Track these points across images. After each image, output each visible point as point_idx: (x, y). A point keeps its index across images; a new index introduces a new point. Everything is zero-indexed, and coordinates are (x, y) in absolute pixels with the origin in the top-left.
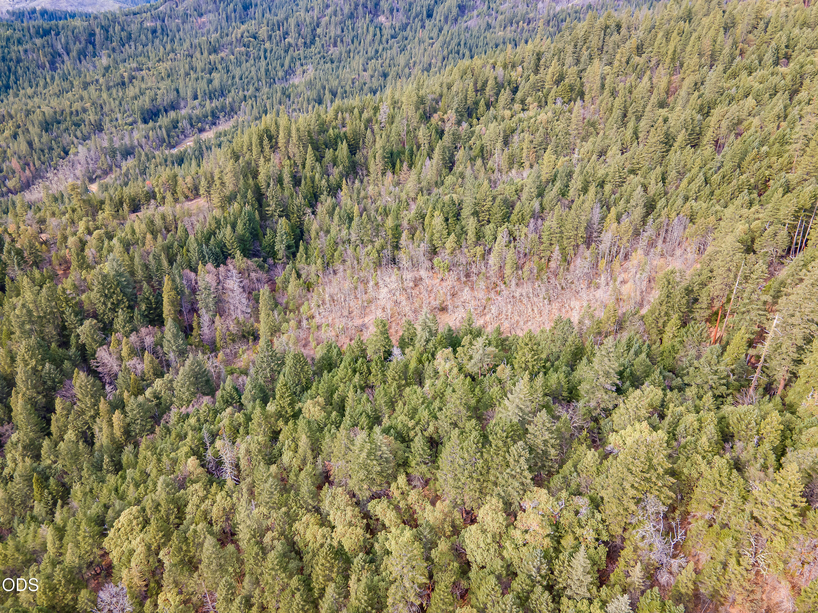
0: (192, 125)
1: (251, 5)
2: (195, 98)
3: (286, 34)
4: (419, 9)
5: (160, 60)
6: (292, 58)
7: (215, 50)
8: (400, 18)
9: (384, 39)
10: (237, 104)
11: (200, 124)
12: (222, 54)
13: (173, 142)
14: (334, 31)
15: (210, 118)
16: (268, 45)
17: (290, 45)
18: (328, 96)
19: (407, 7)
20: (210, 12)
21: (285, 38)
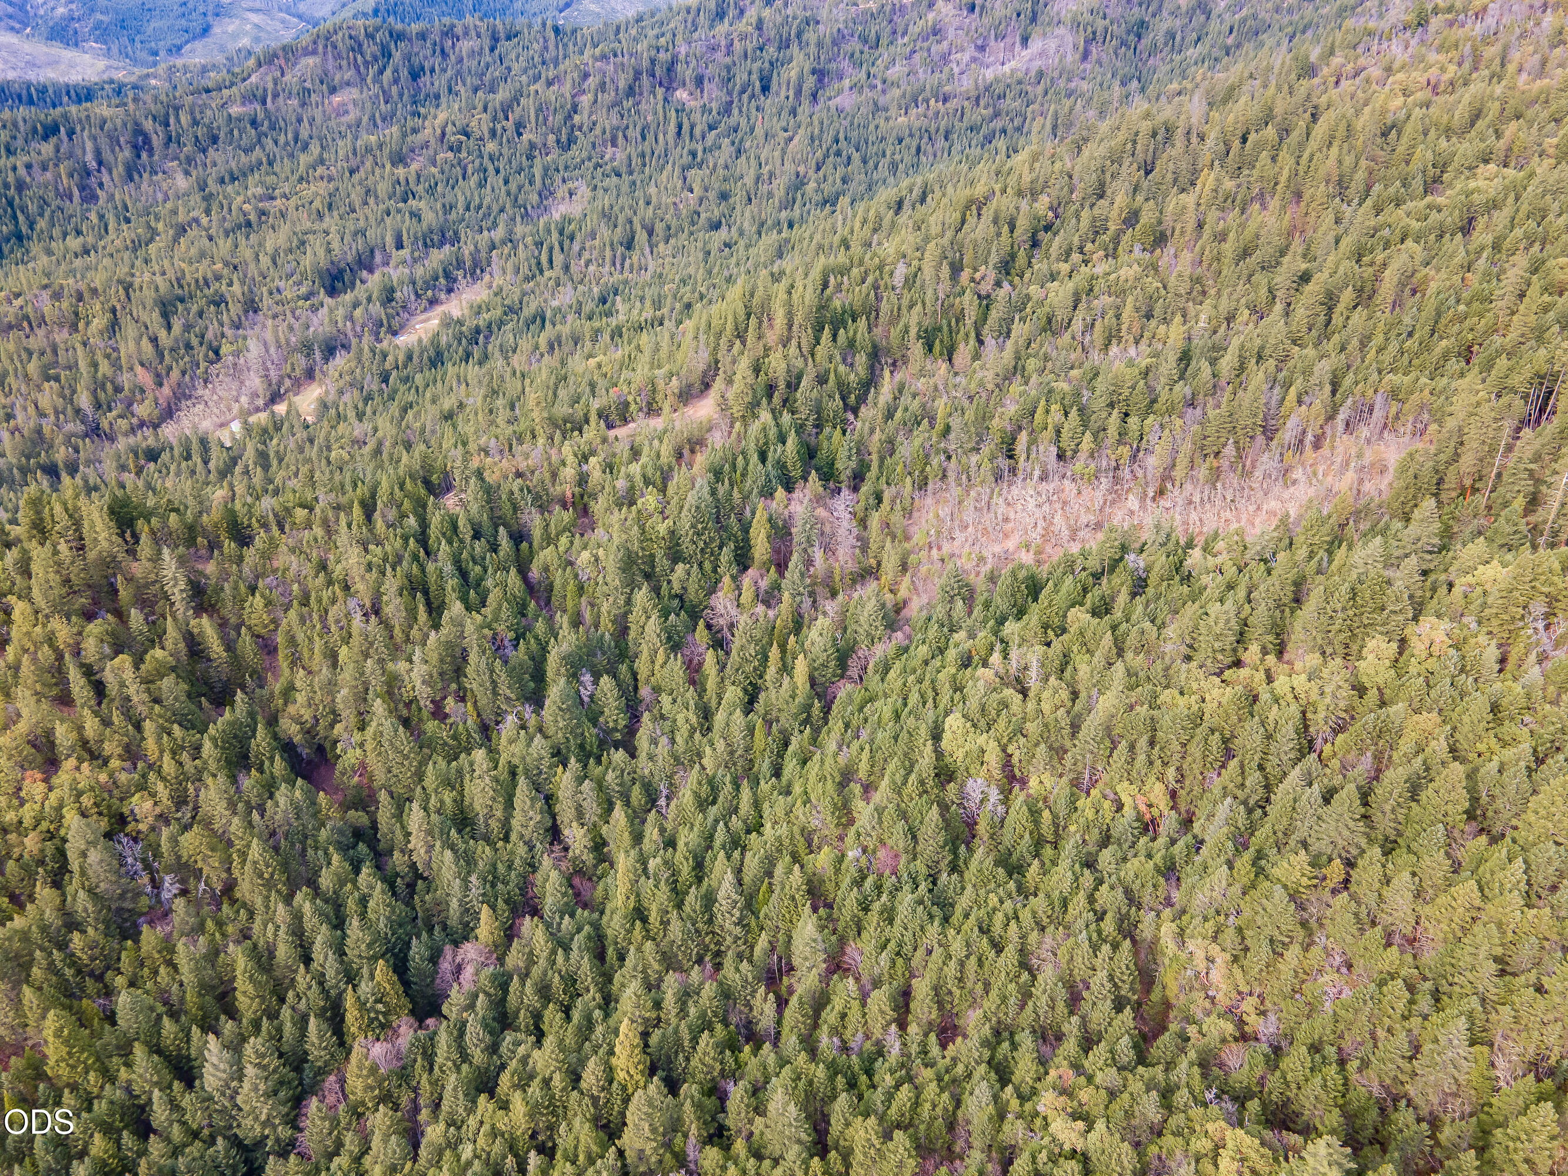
0: (418, 296)
1: (423, 69)
2: (400, 246)
3: (519, 128)
4: (745, 77)
5: (301, 179)
6: (546, 169)
7: (399, 159)
8: (714, 94)
9: (697, 131)
10: (483, 255)
11: (430, 293)
12: (414, 167)
13: (395, 323)
14: (608, 121)
15: (442, 281)
16: (491, 147)
17: (532, 146)
18: (641, 236)
19: (724, 73)
20: (348, 84)
21: (520, 134)
